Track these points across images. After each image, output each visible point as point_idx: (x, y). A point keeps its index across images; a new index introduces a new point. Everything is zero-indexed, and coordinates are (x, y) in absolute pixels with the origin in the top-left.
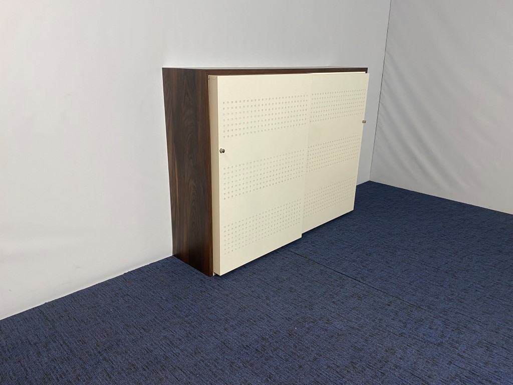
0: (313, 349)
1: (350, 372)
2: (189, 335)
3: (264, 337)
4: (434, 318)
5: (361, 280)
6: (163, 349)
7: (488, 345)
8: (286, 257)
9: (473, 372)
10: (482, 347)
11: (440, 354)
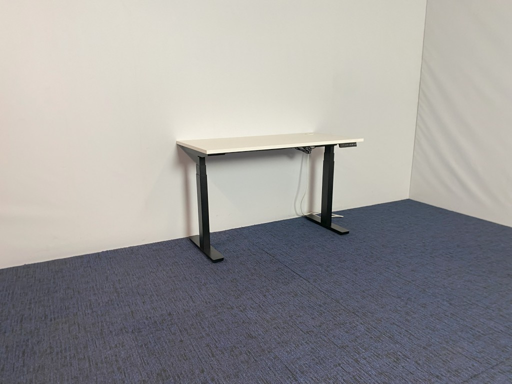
0: (207, 329)
3: (172, 313)
4: (362, 324)
5: (311, 281)
7: (399, 357)
9: (358, 378)
10: (390, 358)
11: (335, 356)
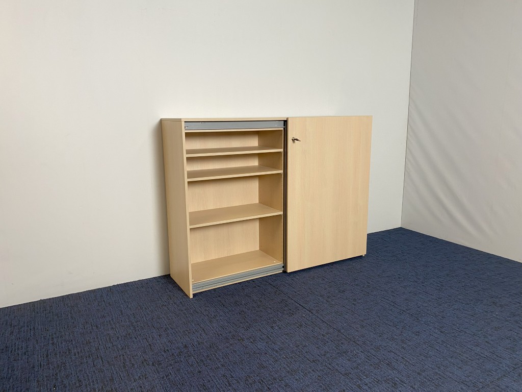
1: (239, 383)
2: (128, 336)
5: (314, 312)
6: (100, 342)
7: (397, 383)
8: (258, 286)
